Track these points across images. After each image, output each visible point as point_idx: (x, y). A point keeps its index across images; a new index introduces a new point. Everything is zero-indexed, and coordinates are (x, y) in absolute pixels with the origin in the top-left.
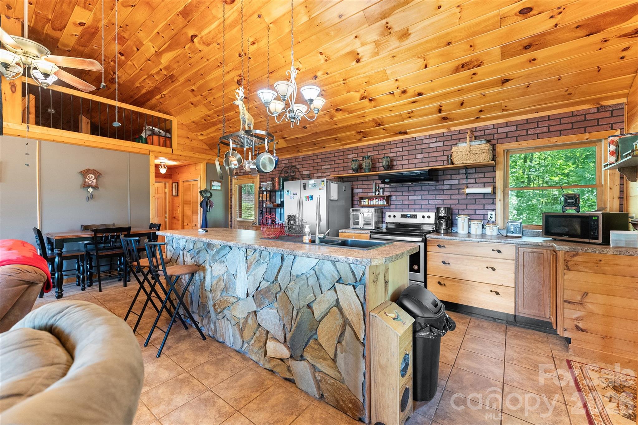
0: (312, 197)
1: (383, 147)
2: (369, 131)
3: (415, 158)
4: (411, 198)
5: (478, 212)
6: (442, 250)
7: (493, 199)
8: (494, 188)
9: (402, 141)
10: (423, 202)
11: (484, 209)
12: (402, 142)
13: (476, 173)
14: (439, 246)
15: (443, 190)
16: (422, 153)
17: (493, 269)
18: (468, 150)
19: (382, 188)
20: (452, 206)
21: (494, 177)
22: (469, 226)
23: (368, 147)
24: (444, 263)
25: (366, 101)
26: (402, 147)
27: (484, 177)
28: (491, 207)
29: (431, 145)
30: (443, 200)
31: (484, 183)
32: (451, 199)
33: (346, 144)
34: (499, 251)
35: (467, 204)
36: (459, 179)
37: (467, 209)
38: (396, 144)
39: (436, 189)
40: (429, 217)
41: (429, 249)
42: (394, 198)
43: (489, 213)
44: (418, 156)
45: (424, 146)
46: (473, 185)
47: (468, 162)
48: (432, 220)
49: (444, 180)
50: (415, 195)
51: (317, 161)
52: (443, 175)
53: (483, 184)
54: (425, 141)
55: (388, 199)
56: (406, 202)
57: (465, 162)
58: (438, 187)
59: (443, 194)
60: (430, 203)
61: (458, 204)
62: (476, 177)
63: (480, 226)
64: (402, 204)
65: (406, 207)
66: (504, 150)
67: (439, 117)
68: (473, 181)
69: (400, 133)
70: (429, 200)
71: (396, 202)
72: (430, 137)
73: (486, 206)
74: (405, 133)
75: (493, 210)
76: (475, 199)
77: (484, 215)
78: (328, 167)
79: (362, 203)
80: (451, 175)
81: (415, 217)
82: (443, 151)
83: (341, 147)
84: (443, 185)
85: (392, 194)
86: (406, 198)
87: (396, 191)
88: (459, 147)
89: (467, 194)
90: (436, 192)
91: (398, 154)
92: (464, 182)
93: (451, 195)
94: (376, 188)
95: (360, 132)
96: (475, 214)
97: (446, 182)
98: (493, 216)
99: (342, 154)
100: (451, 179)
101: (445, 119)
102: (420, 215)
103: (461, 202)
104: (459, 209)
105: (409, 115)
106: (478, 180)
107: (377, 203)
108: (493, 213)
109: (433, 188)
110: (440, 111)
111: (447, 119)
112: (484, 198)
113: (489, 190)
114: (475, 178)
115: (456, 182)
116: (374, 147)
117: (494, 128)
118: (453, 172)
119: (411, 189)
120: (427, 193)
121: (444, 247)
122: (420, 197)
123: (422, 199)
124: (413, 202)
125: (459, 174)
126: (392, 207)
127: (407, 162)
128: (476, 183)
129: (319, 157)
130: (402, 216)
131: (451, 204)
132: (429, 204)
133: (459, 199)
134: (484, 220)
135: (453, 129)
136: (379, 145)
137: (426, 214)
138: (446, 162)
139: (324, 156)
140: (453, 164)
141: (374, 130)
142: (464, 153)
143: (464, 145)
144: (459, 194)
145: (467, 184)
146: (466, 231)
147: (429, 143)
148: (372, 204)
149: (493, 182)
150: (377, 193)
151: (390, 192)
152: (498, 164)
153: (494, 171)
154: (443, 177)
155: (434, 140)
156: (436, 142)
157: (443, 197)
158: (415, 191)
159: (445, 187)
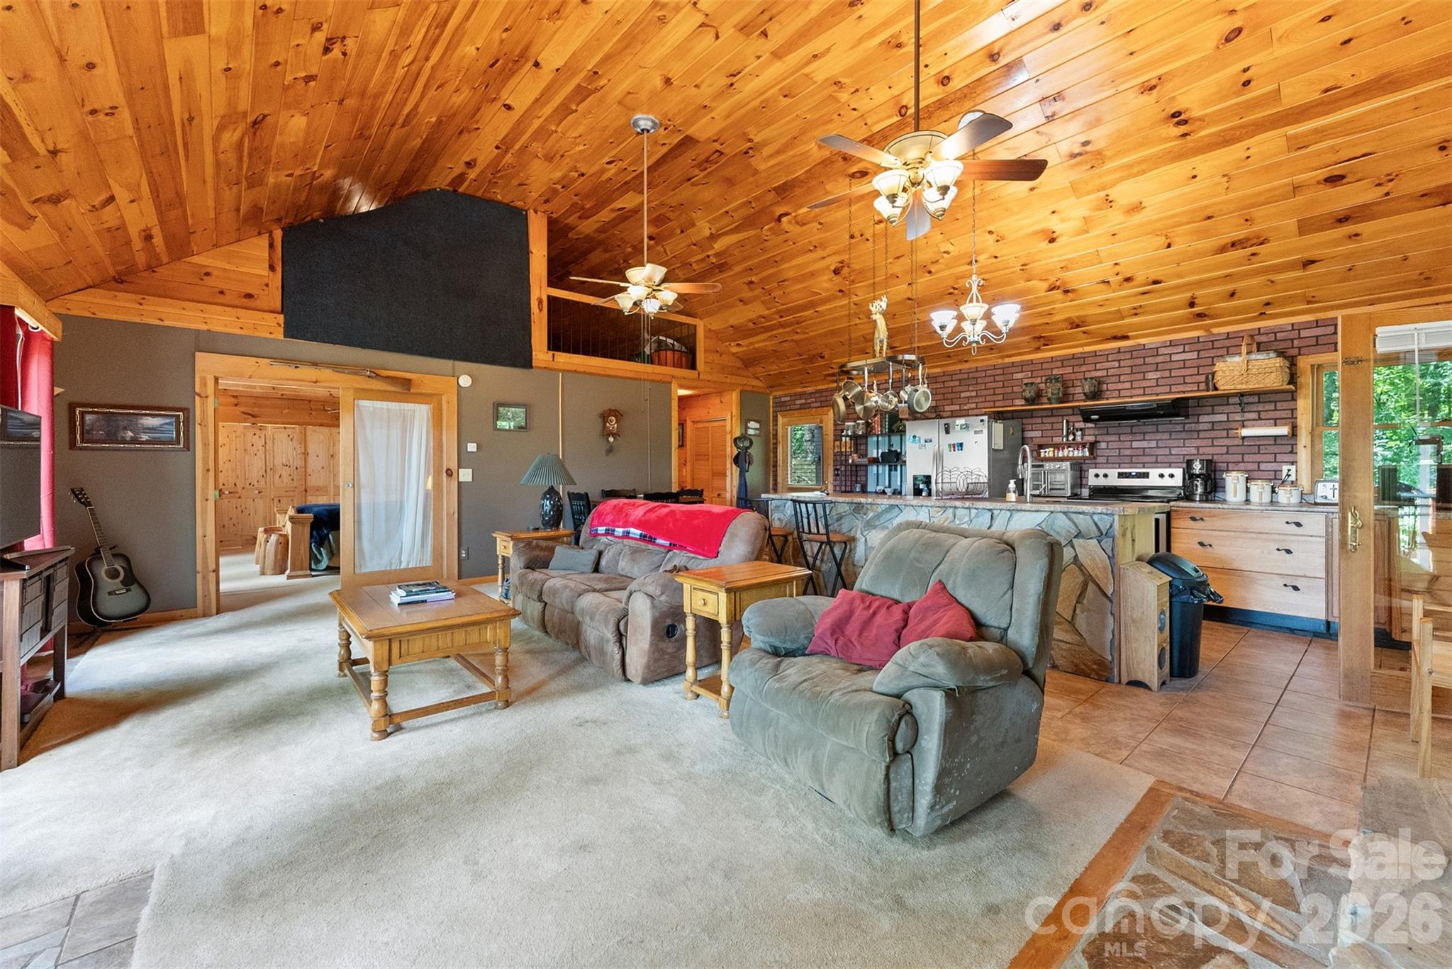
0: (961, 445)
1: (1081, 361)
2: (1055, 336)
3: (1144, 379)
4: (1135, 444)
5: (1263, 467)
6: (1199, 524)
7: (1292, 445)
8: (1294, 428)
9: (1119, 351)
10: (1160, 452)
11: (1275, 462)
12: (1119, 352)
13: (1259, 402)
14: (1193, 519)
15: (1198, 431)
16: (1157, 370)
17: (1289, 552)
18: (1245, 367)
19: (1081, 430)
20: (1215, 457)
21: (1293, 410)
22: (1248, 490)
23: (1053, 360)
24: (1201, 544)
25: (1057, 294)
26: (1119, 361)
27: (1276, 410)
28: (1290, 458)
29: (1174, 358)
30: (1198, 448)
31: (1276, 419)
32: (1213, 446)
33: (1010, 356)
34: (1298, 524)
35: (1243, 454)
36: (1228, 414)
37: (1243, 462)
38: (1106, 355)
39: (1184, 431)
40: (1172, 476)
41: (1174, 523)
42: (1103, 445)
43: (1285, 468)
44: (1150, 375)
45: (1160, 359)
46: (1254, 422)
47: (1244, 387)
48: (1178, 481)
49: (1199, 415)
50: (1144, 440)
51: (951, 384)
52: (1198, 406)
53: (1272, 421)
54: (1161, 351)
55: (1093, 447)
56: (1128, 452)
57: (1238, 387)
58: (1187, 427)
59: (1198, 438)
60: (1173, 452)
61: (1227, 453)
62: (1260, 409)
63: (1268, 489)
64: (1119, 456)
65: (1128, 459)
66: (1312, 366)
67: (1190, 313)
68: (1254, 415)
69: (1115, 338)
70: (1170, 448)
71: (1107, 453)
72: (1172, 344)
73: (1279, 458)
74: (1126, 338)
75: (1292, 463)
76: (1259, 446)
77: (1275, 471)
78: (974, 394)
79: (1042, 455)
80: (1213, 406)
81: (1146, 475)
82: (1198, 367)
83: (1000, 361)
84: (1198, 422)
85: (1099, 438)
86: (1127, 445)
87: (1108, 434)
88: (1228, 364)
89: (1243, 438)
90: (1183, 435)
91: (1111, 372)
92: (1238, 417)
93: (1213, 439)
94: (1068, 429)
95: (1038, 338)
96: (1259, 470)
97: (1202, 419)
98: (1293, 473)
99: (1000, 371)
100: (1213, 413)
101: (1200, 316)
102: (1154, 473)
103: (1232, 450)
104: (1228, 463)
105: (1135, 311)
106: (1263, 415)
107: (1071, 455)
108: (1293, 468)
109: (1179, 428)
110: (1192, 305)
111: (1205, 315)
112: (1275, 444)
113: (1284, 430)
114: (1259, 412)
115: (1224, 418)
116: (1063, 361)
117: (1293, 330)
118: (1218, 401)
119: (1136, 430)
120: (1166, 436)
121: (1202, 519)
122: (1153, 444)
123: (1157, 447)
124: (1140, 452)
125: (1228, 404)
126: (1099, 460)
127: (1128, 385)
128: (1260, 419)
129: (954, 377)
130: (1121, 475)
131: (1213, 455)
132: (1171, 454)
133: (1228, 446)
134: (1275, 479)
135: (1215, 331)
136: (1073, 357)
137: (1167, 472)
138: (1203, 386)
139: (966, 376)
140: (1216, 389)
141: (1066, 335)
142: (1236, 373)
143: (1237, 359)
144: (1228, 437)
145: (1243, 421)
146: (1241, 496)
147: (1171, 354)
148: (1060, 455)
149: (1292, 418)
150: (1071, 437)
151: (1096, 436)
152: (1301, 388)
153: (1294, 399)
154: (1199, 410)
155: (1181, 349)
156: (1184, 352)
157: (1198, 443)
158: (1144, 433)
159: (1201, 427)
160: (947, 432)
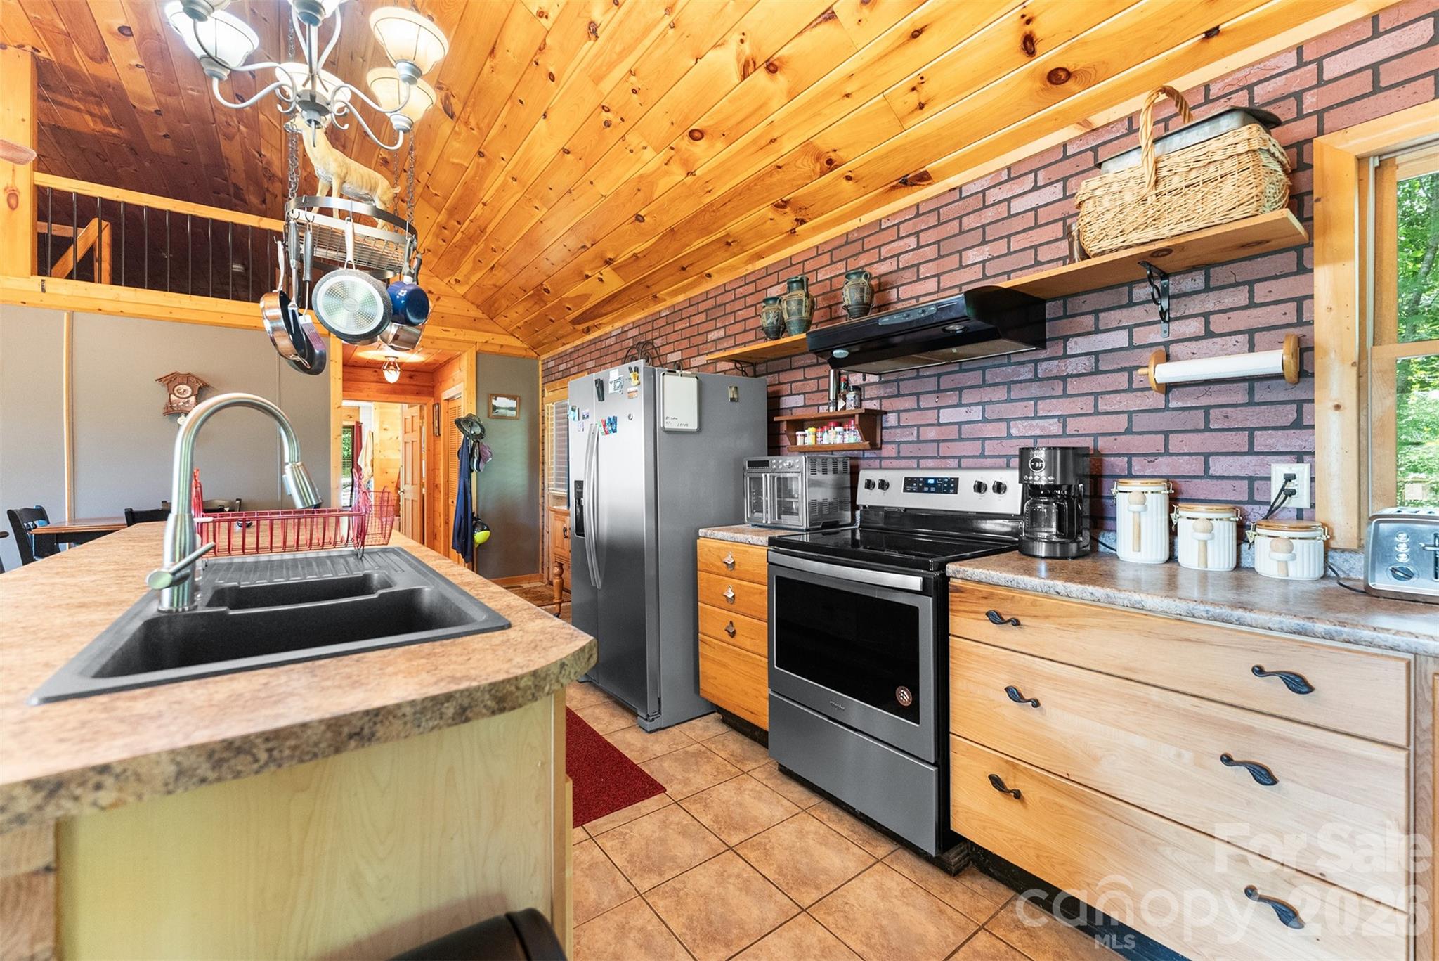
0: (615, 421)
1: (857, 247)
2: (811, 194)
3: (962, 267)
4: (947, 416)
5: (1217, 466)
6: (1008, 636)
7: (1300, 404)
8: (1304, 352)
9: (918, 211)
10: (989, 430)
11: (1251, 452)
12: (918, 215)
13: (1208, 289)
14: (996, 618)
15: (1064, 379)
16: (984, 243)
17: (1264, 776)
18: (1149, 177)
19: (856, 388)
20: (1103, 444)
21: (1302, 301)
22: (1173, 533)
23: (818, 251)
24: (1015, 695)
25: (760, 76)
26: (917, 234)
27: (1252, 304)
28: (1295, 440)
29: (1017, 206)
30: (1063, 418)
31: (1251, 333)
32: (1097, 413)
33: (760, 256)
34: (1298, 684)
35: (1167, 434)
36: (1130, 328)
37: (1167, 453)
38: (895, 228)
39: (1036, 379)
40: (1001, 488)
41: (957, 623)
42: (891, 419)
43: (1279, 470)
44: (972, 256)
45: (990, 215)
46: (1194, 345)
47: (1149, 234)
48: (1012, 502)
49: (1066, 338)
50: (960, 405)
52: (1065, 316)
53: (1243, 338)
54: (993, 195)
55: (870, 423)
56: (931, 434)
57: (1135, 237)
58: (1043, 367)
59: (1066, 395)
60: (1014, 432)
61: (1128, 431)
62: (1210, 306)
63: (1225, 530)
64: (919, 441)
65: (931, 450)
66: (1361, 160)
67: (1031, 75)
68: (1195, 327)
69: (907, 182)
70: (1008, 421)
71: (899, 436)
72: (1012, 173)
73: (1263, 441)
74: (923, 178)
75: (1300, 457)
76: (1207, 409)
77: (1251, 480)
78: (721, 333)
79: (800, 442)
80: (1096, 313)
81: (950, 486)
83: (750, 268)
84: (1065, 356)
85: (886, 405)
86: (930, 417)
87: (899, 395)
88: (1110, 177)
89: (1168, 388)
90: (1035, 390)
91: (906, 260)
92: (1155, 335)
93: (1096, 395)
94: (838, 389)
95: (782, 205)
96: (1207, 475)
97: (1076, 346)
98: (1302, 485)
99: (751, 288)
100: (1098, 331)
101: (1057, 77)
102: (967, 479)
103: (1140, 422)
104: (1130, 456)
105: (914, 99)
106: (1217, 323)
107: (838, 440)
108: (1302, 470)
109: (1026, 372)
110: (1029, 45)
111: (1069, 75)
112: (1251, 403)
113: (1270, 360)
114: (1206, 316)
115: (1121, 339)
116: (832, 251)
117: (1301, 64)
118: (1106, 298)
119: (946, 382)
120: (1001, 393)
121: (1016, 623)
122: (976, 413)
123: (985, 420)
124: (953, 432)
125: (1131, 304)
126: (888, 450)
128: (1209, 334)
129: (702, 307)
130: (911, 485)
131: (1096, 436)
132: (1010, 436)
133: (1130, 414)
134: (1251, 501)
135: (1098, 120)
136: (847, 240)
137: (990, 478)
139: (711, 303)
140: (1085, 255)
141: (819, 190)
142: (1129, 197)
143: (1134, 159)
144: (1130, 390)
145: (1166, 344)
146: (1155, 550)
147: (1009, 200)
148: (825, 442)
149: (1300, 323)
150: (841, 404)
151: (880, 398)
152: (1326, 230)
153: (1304, 269)
154: (1064, 327)
155: (1028, 182)
156: (1036, 188)
157: (1064, 407)
158: (960, 390)
159: (1073, 366)
160: (601, 395)
